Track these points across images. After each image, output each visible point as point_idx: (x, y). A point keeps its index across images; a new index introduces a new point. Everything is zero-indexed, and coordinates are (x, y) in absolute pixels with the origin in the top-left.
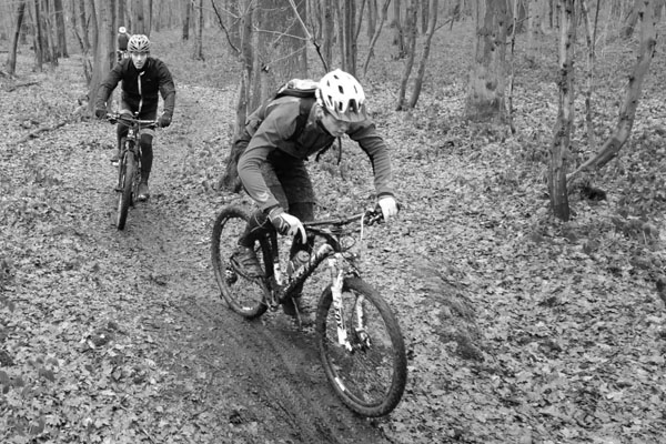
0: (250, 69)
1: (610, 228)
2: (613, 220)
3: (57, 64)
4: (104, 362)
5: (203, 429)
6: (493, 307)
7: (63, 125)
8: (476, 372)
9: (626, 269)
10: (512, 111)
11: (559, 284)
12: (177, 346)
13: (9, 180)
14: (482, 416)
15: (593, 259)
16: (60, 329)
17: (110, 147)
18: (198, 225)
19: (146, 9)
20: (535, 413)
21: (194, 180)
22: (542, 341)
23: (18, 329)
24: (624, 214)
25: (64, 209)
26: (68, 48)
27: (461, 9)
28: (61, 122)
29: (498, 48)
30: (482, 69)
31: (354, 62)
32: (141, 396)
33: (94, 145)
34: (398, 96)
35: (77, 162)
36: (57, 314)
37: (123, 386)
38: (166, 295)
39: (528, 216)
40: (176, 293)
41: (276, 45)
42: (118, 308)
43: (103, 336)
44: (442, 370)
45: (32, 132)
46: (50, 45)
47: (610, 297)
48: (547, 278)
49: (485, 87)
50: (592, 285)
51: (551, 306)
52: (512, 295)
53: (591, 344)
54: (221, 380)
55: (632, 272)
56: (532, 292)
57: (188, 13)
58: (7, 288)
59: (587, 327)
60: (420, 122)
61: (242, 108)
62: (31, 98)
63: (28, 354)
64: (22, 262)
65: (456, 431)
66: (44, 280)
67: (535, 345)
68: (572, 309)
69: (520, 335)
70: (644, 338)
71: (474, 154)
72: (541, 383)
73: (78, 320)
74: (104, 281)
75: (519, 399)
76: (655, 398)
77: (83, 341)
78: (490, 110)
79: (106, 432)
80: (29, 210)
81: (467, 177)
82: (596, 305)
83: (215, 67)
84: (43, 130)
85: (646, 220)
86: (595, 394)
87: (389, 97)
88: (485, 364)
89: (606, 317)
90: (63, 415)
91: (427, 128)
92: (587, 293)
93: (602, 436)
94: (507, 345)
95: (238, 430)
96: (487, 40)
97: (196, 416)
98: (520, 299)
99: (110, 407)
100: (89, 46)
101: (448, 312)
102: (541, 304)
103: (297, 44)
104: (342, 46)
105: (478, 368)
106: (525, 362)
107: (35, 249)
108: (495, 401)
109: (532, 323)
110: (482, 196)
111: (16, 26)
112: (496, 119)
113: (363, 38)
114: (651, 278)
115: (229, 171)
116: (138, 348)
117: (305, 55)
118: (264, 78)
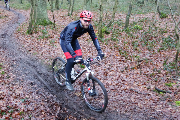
0: (33, 6)
2: (111, 38)
5: (24, 87)
9: (113, 48)
12: (17, 69)
15: (107, 46)
18: (22, 42)
21: (21, 32)
24: (113, 37)
29: (88, 2)
30: (85, 7)
31: (58, 5)
32: (9, 81)
34: (68, 13)
37: (4, 79)
38: (14, 58)
40: (17, 58)
42: (2, 62)
47: (110, 54)
50: (107, 51)
52: (91, 54)
53: (106, 63)
54: (28, 76)
55: (114, 49)
59: (106, 60)
61: (31, 14)
67: (96, 64)
70: (116, 61)
76: (118, 73)
83: (25, 5)
85: (117, 38)
86: (107, 73)
87: (66, 13)
89: (109, 58)
91: (74, 19)
93: (108, 81)
95: (32, 87)
97: (22, 84)
98: (93, 55)
99: (1, 84)
104: (55, 1)
106: (94, 68)
114: (118, 50)
115: (29, 29)
116: (8, 70)
117: (46, 2)
118: (36, 8)
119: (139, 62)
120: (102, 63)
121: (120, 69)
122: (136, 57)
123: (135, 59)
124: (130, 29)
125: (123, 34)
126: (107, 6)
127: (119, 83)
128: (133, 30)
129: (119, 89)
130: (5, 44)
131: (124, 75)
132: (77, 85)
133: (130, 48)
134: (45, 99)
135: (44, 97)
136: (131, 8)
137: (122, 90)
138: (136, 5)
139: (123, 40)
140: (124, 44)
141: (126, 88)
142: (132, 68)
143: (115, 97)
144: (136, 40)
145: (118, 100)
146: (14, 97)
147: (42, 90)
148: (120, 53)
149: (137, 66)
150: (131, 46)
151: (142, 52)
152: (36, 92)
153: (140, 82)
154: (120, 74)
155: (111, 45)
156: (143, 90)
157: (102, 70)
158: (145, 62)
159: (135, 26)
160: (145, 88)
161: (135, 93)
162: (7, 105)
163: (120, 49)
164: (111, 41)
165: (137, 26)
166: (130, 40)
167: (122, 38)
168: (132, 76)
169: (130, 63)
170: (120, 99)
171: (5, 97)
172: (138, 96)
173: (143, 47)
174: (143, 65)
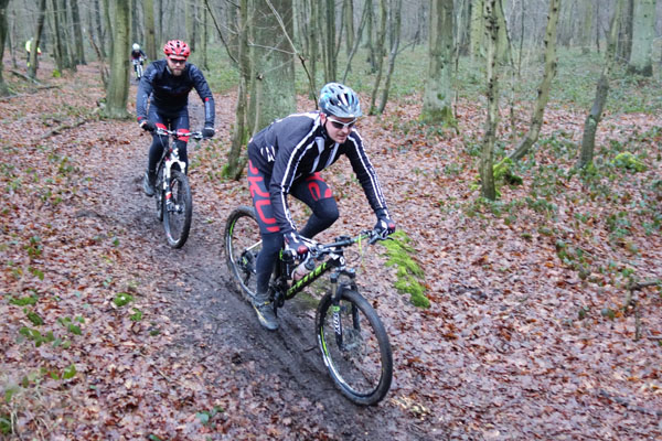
0: (248, 78)
1: (524, 206)
2: (527, 200)
3: (76, 71)
4: (125, 320)
5: (210, 368)
6: (438, 266)
7: (83, 124)
8: (425, 316)
9: (535, 236)
10: (457, 117)
11: (487, 249)
12: (187, 304)
13: (34, 171)
14: (428, 348)
15: (512, 229)
16: (85, 294)
17: (127, 143)
19: (157, 24)
20: (467, 344)
21: (201, 170)
22: (474, 291)
23: (47, 295)
24: (534, 195)
25: (86, 195)
26: (86, 56)
27: (421, 34)
28: (81, 121)
29: (446, 67)
30: (434, 83)
32: (157, 345)
33: (112, 141)
34: (369, 104)
35: (97, 155)
36: (82, 282)
37: (141, 338)
39: (466, 197)
41: (268, 58)
42: (137, 275)
43: (123, 298)
44: (399, 316)
45: (55, 129)
46: (69, 53)
47: (523, 257)
48: (478, 245)
49: (436, 98)
50: (511, 249)
51: (480, 265)
52: (452, 258)
53: (509, 292)
54: (225, 329)
55: (539, 239)
56: (467, 255)
57: (194, 28)
58: (36, 261)
59: (506, 280)
60: (387, 125)
61: (240, 110)
62: (52, 100)
63: (57, 315)
64: (49, 239)
65: (409, 360)
66: (70, 254)
67: (469, 294)
68: (495, 267)
69: (458, 287)
70: (546, 287)
71: (428, 150)
72: (471, 323)
73: (101, 286)
74: (123, 254)
75: (456, 334)
76: (552, 330)
77: (106, 303)
78: (441, 115)
79: (128, 375)
80: (53, 196)
81: (421, 169)
82: (513, 263)
84: (65, 128)
85: (550, 200)
86: (510, 328)
88: (432, 309)
89: (520, 272)
90: (90, 363)
91: (392, 129)
92: (507, 255)
93: (514, 357)
94: (448, 295)
95: (239, 368)
96: (438, 60)
97: (204, 359)
98: (458, 260)
99: (131, 355)
100: (105, 55)
101: (404, 271)
102: (474, 264)
103: (286, 58)
104: (324, 62)
105: (426, 313)
106: (461, 307)
107: (60, 228)
108: (439, 337)
109: (467, 278)
110: (432, 183)
111: (36, 36)
112: (444, 123)
113: (342, 55)
114: (552, 243)
115: (230, 162)
116: (155, 306)
117: (293, 68)
118: (259, 85)
119: (632, 294)
120: (491, 292)
121: (559, 316)
122: (620, 271)
123: (617, 279)
124: (598, 167)
125: (572, 184)
126: (514, 81)
127: (554, 369)
128: (608, 171)
129: (554, 389)
130: (145, 214)
131: (576, 338)
132: (400, 369)
133: (597, 238)
134: (286, 416)
135: (280, 407)
136: (603, 89)
137: (569, 395)
138: (623, 81)
139: (572, 209)
140: (578, 224)
141: (584, 388)
142: (604, 315)
143: (540, 421)
144: (622, 207)
145: (553, 432)
146: (175, 404)
147: (274, 381)
148: (561, 258)
149: (626, 308)
150: (604, 232)
151: (644, 256)
152: (250, 387)
153: (635, 368)
154: (561, 335)
155: (527, 224)
156: (647, 398)
157: (493, 316)
158: (657, 292)
159: (620, 155)
160: (657, 392)
161: (617, 408)
162: (150, 430)
163: (560, 242)
164: (526, 211)
165: (627, 158)
166: (597, 210)
167: (567, 199)
168: (604, 344)
169: (598, 296)
170: (561, 428)
171: (143, 401)
172: (628, 422)
173: (649, 236)
174: (649, 302)
